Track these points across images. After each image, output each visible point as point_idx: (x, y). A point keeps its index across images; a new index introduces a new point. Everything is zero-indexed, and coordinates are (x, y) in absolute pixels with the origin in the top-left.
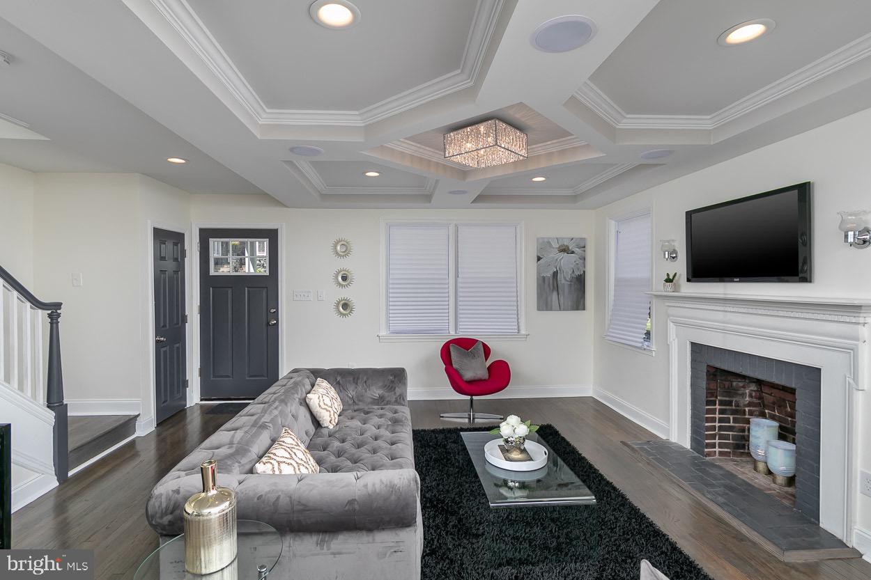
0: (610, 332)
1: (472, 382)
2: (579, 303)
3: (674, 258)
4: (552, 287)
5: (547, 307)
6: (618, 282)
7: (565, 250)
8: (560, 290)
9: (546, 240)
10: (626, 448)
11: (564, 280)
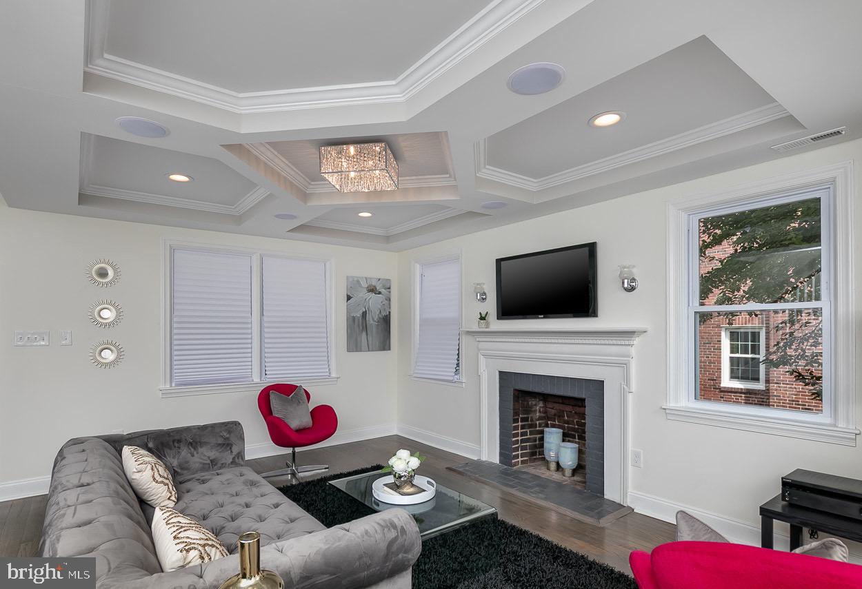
0: (417, 373)
1: (300, 431)
2: (385, 345)
3: (483, 299)
4: (361, 328)
5: (356, 347)
6: (424, 322)
7: (372, 290)
8: (368, 331)
9: (355, 279)
10: (452, 473)
11: (372, 320)
